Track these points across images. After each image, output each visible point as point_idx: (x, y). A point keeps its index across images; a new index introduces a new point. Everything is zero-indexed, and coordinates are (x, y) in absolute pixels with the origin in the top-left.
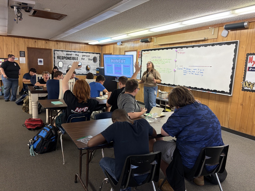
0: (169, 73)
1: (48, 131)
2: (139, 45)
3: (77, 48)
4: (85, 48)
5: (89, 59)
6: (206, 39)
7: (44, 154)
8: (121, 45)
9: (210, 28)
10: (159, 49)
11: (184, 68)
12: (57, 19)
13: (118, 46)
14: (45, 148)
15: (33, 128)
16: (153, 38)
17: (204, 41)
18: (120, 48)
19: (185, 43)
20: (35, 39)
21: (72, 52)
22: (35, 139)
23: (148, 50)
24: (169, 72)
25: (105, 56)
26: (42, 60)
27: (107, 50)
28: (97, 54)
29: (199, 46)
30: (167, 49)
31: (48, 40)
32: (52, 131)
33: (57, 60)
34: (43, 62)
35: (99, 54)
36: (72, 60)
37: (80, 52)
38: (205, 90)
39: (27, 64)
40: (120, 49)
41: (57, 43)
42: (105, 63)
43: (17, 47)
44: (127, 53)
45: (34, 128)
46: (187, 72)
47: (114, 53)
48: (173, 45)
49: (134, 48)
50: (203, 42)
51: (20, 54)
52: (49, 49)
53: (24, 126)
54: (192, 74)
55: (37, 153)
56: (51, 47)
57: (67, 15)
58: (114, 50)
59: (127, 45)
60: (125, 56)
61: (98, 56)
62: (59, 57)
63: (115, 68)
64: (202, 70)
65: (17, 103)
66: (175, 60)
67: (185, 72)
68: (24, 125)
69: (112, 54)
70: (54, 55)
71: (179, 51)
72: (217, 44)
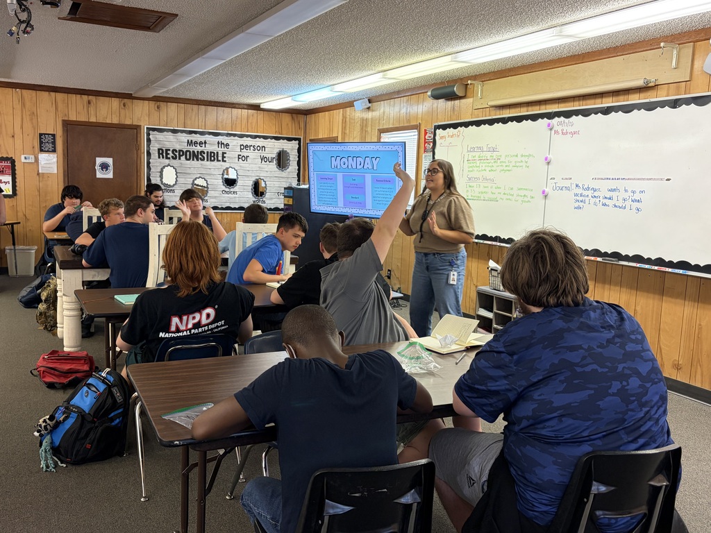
0: (525, 202)
1: (101, 390)
2: (426, 107)
3: (222, 122)
4: (250, 121)
5: (263, 159)
6: (650, 85)
7: (83, 467)
8: (369, 108)
9: (662, 44)
10: (491, 122)
11: (577, 186)
12: (147, 28)
13: (358, 112)
14: (89, 446)
15: (62, 381)
16: (473, 82)
17: (643, 92)
18: (362, 119)
19: (579, 100)
20: (88, 95)
21: (207, 136)
22: (60, 417)
23: (455, 126)
24: (526, 199)
25: (313, 148)
26: (110, 161)
27: (323, 126)
28: (289, 139)
29: (627, 109)
30: (519, 119)
31: (129, 96)
32: (115, 390)
33: (156, 162)
34: (111, 168)
35: (297, 142)
36: (205, 162)
37: (234, 135)
38: (649, 261)
39: (62, 175)
40: (364, 123)
41: (158, 107)
42: (311, 169)
43: (31, 120)
44: (386, 138)
45: (65, 381)
46: (587, 199)
47: (343, 138)
48: (538, 107)
49: (409, 121)
50: (642, 95)
51: (41, 143)
52: (132, 125)
53: (35, 376)
54: (604, 205)
55: (62, 463)
56: (139, 119)
57: (177, 15)
58: (344, 128)
59: (387, 110)
60: (377, 147)
61: (291, 148)
62: (163, 153)
63: (344, 187)
64: (638, 192)
65: (23, 300)
66: (546, 159)
67: (581, 198)
68: (35, 372)
69: (340, 140)
70: (148, 146)
71: (559, 128)
72: (688, 102)
